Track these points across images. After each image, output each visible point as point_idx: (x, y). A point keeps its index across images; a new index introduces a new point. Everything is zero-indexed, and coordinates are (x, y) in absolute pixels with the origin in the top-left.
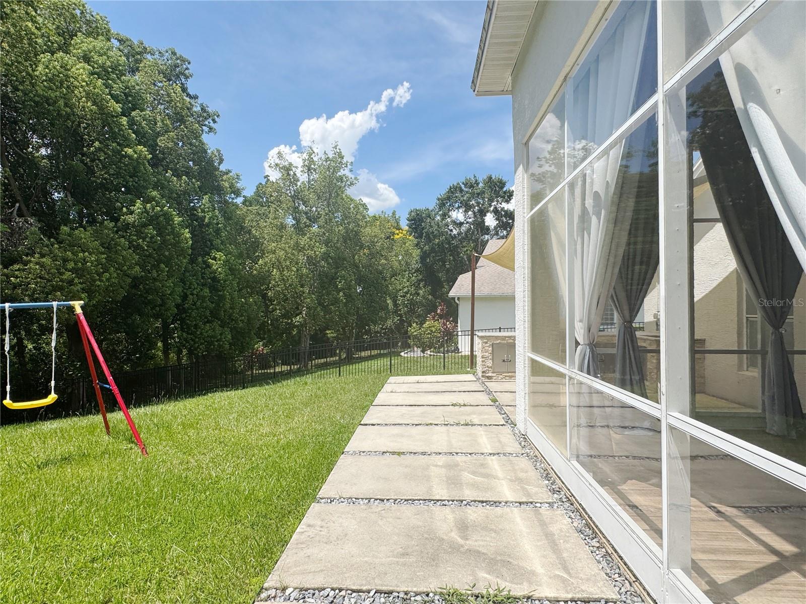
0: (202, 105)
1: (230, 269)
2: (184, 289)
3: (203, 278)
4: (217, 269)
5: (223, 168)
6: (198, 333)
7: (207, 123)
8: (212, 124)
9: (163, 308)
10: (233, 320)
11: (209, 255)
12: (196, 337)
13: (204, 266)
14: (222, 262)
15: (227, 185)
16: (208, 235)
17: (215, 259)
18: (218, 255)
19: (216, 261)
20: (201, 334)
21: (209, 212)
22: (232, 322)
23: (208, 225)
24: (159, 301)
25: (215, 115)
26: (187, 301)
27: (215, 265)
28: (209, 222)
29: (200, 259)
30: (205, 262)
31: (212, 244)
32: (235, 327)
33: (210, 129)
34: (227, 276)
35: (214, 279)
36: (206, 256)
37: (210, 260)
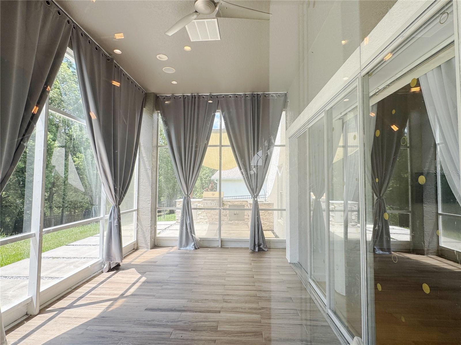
17: (78, 157)
18: (80, 155)
31: (78, 150)
36: (74, 156)
37: (75, 158)
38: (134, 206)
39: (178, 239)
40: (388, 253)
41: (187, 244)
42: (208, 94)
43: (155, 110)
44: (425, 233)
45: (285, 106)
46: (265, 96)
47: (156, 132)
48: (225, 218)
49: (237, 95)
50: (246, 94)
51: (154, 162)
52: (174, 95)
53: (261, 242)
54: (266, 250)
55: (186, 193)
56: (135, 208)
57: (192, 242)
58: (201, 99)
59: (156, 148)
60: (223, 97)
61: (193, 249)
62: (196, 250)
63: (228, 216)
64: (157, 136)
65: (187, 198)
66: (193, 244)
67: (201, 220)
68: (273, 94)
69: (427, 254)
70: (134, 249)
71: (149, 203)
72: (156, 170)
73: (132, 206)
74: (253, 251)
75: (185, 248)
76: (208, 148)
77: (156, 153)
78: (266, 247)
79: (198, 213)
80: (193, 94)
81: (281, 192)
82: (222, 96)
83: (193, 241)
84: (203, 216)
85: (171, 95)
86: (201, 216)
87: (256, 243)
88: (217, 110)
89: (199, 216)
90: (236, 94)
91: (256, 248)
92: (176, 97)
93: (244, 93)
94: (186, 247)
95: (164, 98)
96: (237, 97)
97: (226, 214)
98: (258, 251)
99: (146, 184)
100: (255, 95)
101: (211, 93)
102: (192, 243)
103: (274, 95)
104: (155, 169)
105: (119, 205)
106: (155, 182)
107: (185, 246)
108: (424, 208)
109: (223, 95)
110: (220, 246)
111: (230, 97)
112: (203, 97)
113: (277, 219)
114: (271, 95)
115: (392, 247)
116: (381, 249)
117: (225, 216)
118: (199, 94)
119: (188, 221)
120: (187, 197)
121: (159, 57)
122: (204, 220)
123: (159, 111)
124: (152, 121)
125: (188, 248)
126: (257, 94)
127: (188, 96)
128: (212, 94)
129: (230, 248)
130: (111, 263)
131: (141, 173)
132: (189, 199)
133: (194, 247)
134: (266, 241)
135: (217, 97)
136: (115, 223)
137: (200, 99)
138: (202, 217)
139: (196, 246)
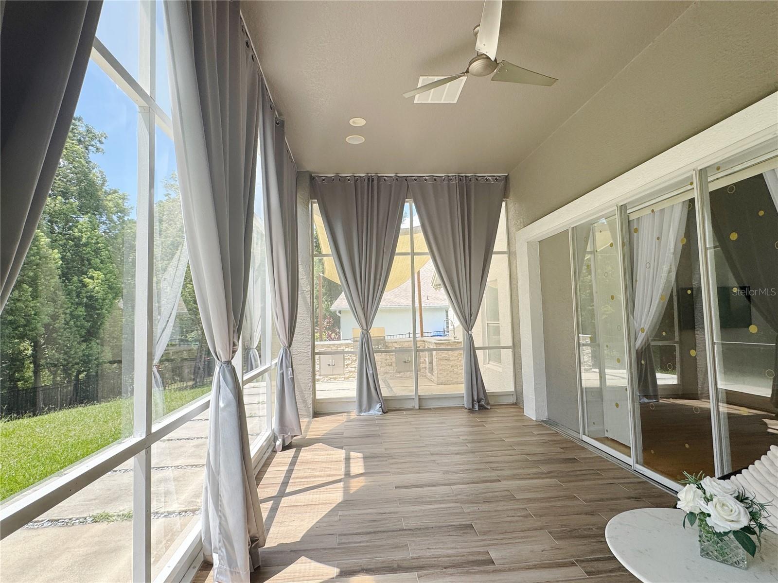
0: (87, 126)
1: (110, 288)
2: (56, 308)
3: (78, 296)
4: (94, 288)
5: (106, 188)
6: (72, 352)
7: (93, 143)
8: (98, 145)
9: (27, 328)
10: (114, 338)
11: (86, 274)
12: (70, 357)
13: (80, 285)
14: (100, 281)
15: (110, 204)
16: (86, 254)
17: (92, 278)
18: (96, 274)
19: (93, 280)
20: (76, 353)
21: (87, 231)
22: (113, 340)
23: (86, 245)
24: (22, 321)
25: (102, 136)
26: (58, 321)
27: (91, 284)
28: (88, 242)
29: (75, 278)
30: (81, 281)
31: (90, 264)
32: (116, 345)
33: (97, 149)
34: (106, 294)
35: (91, 298)
36: (83, 276)
37: (87, 279)
39: (356, 400)
40: (655, 401)
41: (370, 407)
42: (393, 175)
44: (698, 369)
45: (505, 194)
46: (477, 179)
48: (390, 368)
49: (436, 176)
50: (449, 176)
51: (311, 280)
52: (339, 175)
53: (482, 396)
54: (489, 408)
55: (365, 328)
57: (378, 403)
58: (382, 182)
59: (311, 259)
60: (415, 180)
61: (381, 413)
62: (385, 414)
63: (394, 365)
64: (312, 239)
65: (366, 336)
66: (378, 406)
67: (351, 374)
68: (488, 177)
69: (702, 398)
71: (308, 346)
74: (471, 410)
75: (367, 413)
76: (395, 256)
78: (488, 404)
80: (369, 175)
81: (487, 323)
82: (414, 178)
83: (379, 401)
85: (334, 175)
86: (352, 367)
87: (475, 398)
88: (406, 200)
90: (434, 176)
91: (475, 405)
92: (342, 178)
93: (445, 175)
94: (369, 411)
95: (324, 180)
96: (435, 180)
97: (391, 363)
98: (479, 409)
99: (302, 315)
100: (461, 178)
101: (396, 174)
103: (490, 178)
104: (312, 292)
106: (312, 312)
107: (368, 409)
108: (697, 336)
109: (414, 176)
110: (418, 408)
111: (426, 180)
112: (384, 179)
113: (484, 364)
114: (485, 177)
115: (660, 393)
116: (645, 396)
117: (389, 365)
118: (379, 175)
119: (369, 371)
121: (354, 122)
123: (316, 201)
124: (308, 216)
125: (372, 412)
126: (466, 177)
127: (360, 177)
128: (398, 175)
129: (433, 408)
133: (381, 410)
134: (488, 394)
135: (406, 180)
136: (289, 374)
137: (380, 181)
139: (384, 409)
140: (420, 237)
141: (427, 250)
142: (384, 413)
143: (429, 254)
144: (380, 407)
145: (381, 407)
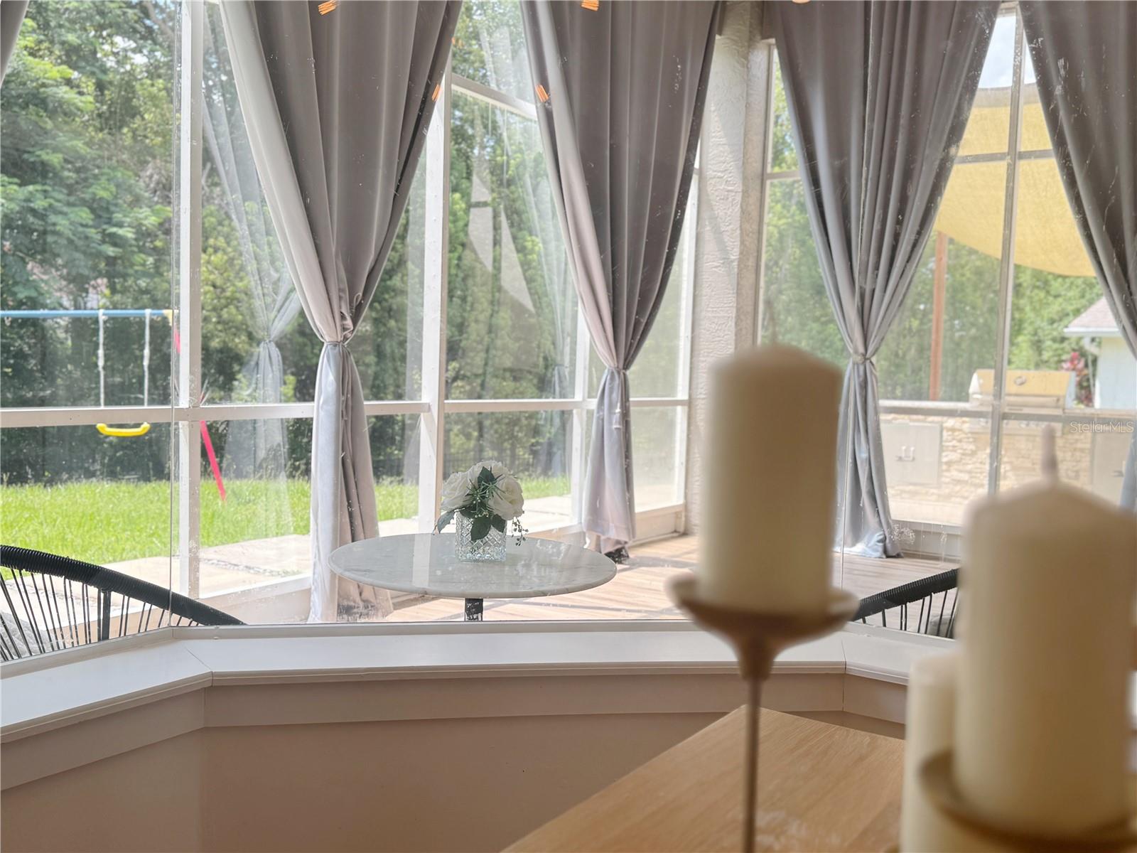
38: (680, 388)
41: (855, 535)
43: (758, 37)
47: (760, 120)
51: (748, 235)
55: (861, 350)
56: (682, 395)
57: (877, 531)
59: (758, 182)
61: (878, 554)
62: (888, 560)
64: (762, 138)
65: (862, 368)
66: (878, 536)
67: (958, 488)
70: (675, 531)
72: (754, 265)
73: (672, 388)
75: (846, 550)
77: (758, 204)
79: (944, 460)
83: (877, 525)
84: (970, 472)
86: (961, 471)
88: (1002, 7)
89: (948, 470)
94: (853, 544)
97: (1077, 472)
99: (718, 315)
102: (873, 534)
104: (751, 263)
105: (627, 365)
106: (750, 309)
107: (850, 539)
120: (864, 363)
122: (973, 489)
123: (773, 41)
124: (747, 81)
125: (858, 549)
130: (603, 538)
131: (706, 277)
132: (871, 372)
133: (881, 549)
136: (614, 421)
138: (965, 477)
139: (889, 546)
140: (1034, 114)
141: (1049, 145)
142: (888, 557)
143: (1053, 153)
144: (879, 541)
145: (883, 541)
